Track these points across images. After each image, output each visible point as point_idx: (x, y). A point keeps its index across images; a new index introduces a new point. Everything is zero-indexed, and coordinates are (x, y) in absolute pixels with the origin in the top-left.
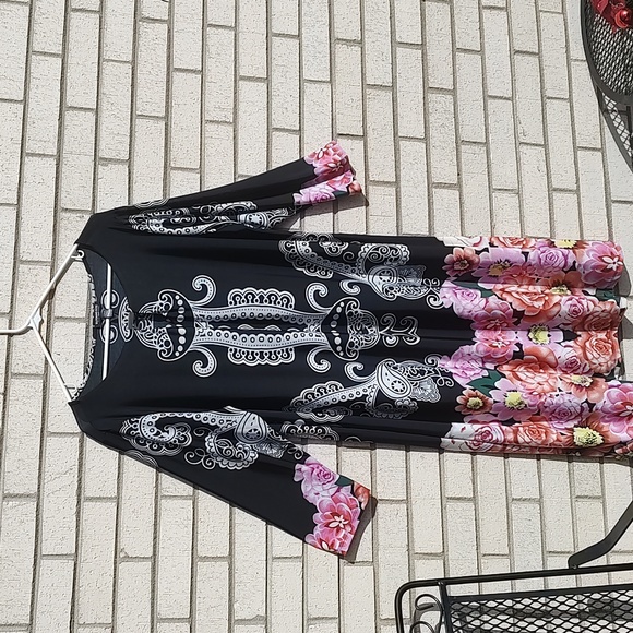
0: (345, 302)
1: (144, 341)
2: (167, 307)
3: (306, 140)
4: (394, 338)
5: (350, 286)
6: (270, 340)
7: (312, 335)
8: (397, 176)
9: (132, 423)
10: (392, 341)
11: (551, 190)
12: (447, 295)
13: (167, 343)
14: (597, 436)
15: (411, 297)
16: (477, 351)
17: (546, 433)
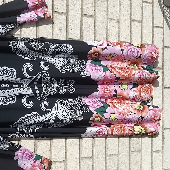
0: (42, 74)
4: (64, 90)
5: (45, 65)
6: (4, 93)
7: (25, 89)
8: (67, 10)
10: (63, 91)
11: (132, 20)
12: (89, 70)
14: (143, 130)
15: (73, 71)
16: (99, 95)
17: (124, 130)
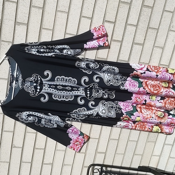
0: (93, 84)
1: (26, 90)
2: (35, 80)
3: (93, 22)
4: (107, 96)
5: (96, 78)
7: (81, 92)
8: (123, 39)
9: (19, 114)
12: (127, 85)
13: (33, 91)
14: (160, 130)
15: (115, 85)
16: (132, 102)
17: (145, 128)
